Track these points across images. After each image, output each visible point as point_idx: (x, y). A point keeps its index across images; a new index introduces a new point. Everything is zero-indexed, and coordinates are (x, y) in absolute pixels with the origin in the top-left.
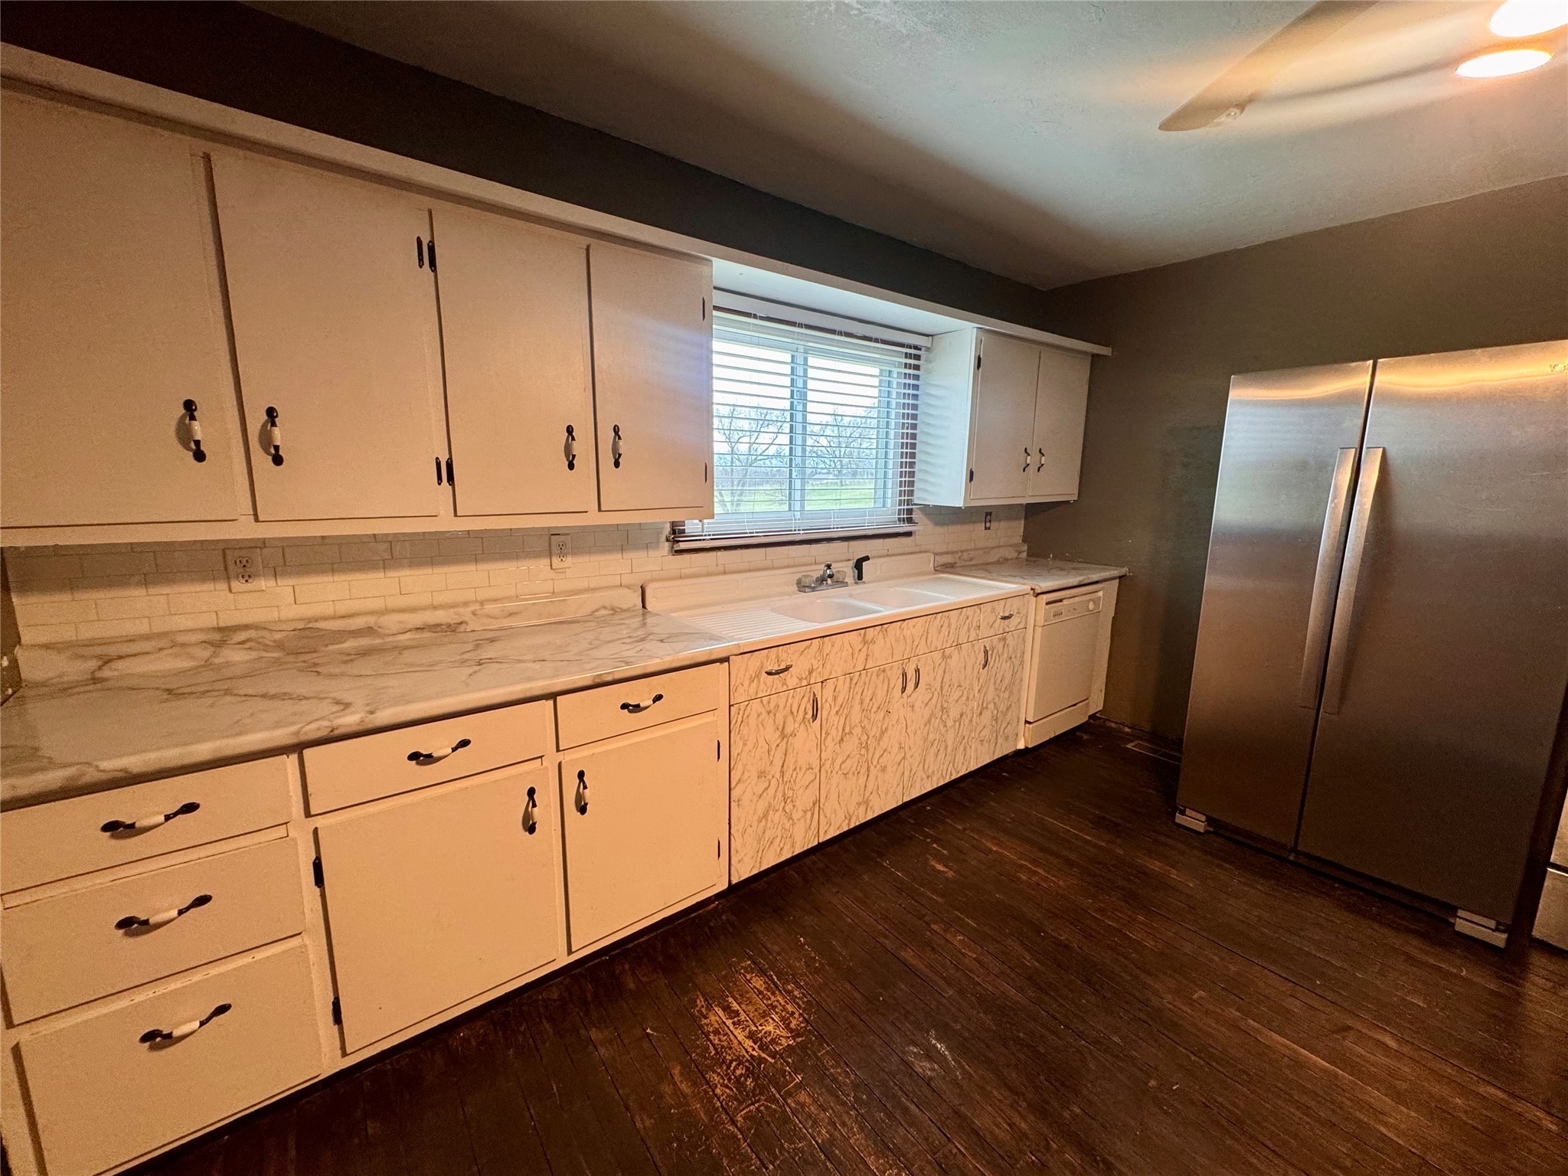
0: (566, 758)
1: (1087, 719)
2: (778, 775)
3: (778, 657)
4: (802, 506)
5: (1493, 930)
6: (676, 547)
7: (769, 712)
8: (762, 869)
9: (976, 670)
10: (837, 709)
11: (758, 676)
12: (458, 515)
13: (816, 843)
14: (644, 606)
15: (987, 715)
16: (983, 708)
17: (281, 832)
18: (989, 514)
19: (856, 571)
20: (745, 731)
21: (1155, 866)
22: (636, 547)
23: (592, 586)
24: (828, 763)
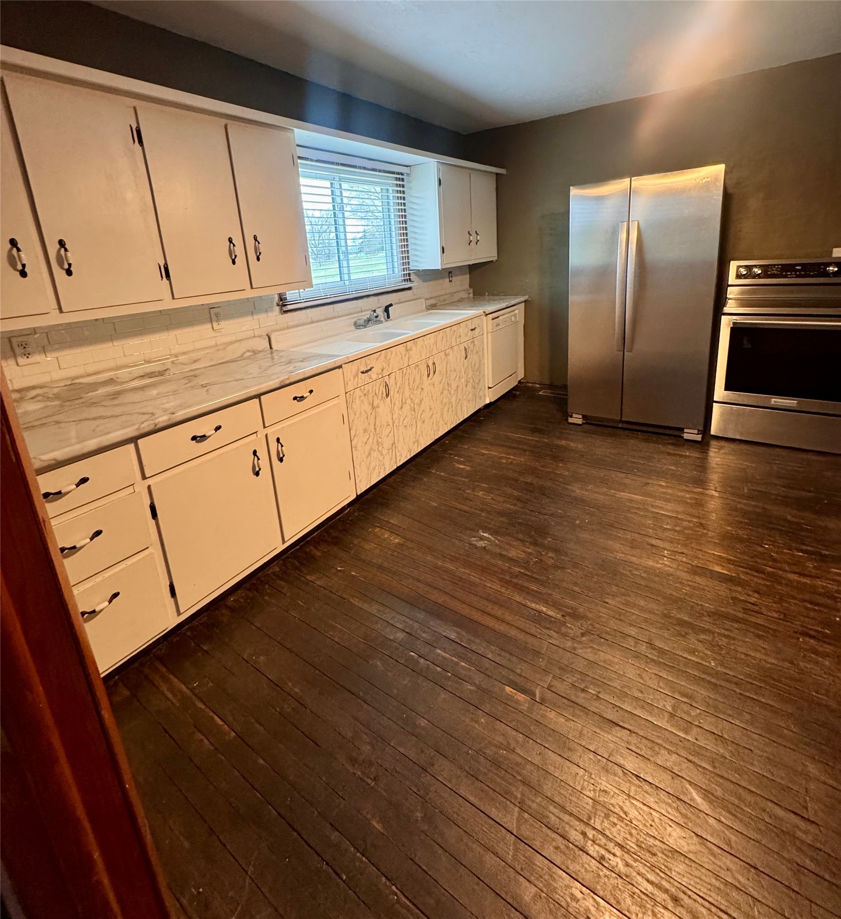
0: (269, 431)
1: (516, 383)
2: (373, 431)
3: (366, 363)
4: (349, 277)
5: (697, 434)
6: (285, 309)
7: (365, 395)
8: (372, 485)
9: (462, 361)
10: (397, 389)
11: (357, 375)
12: (176, 298)
13: (396, 467)
14: (271, 348)
15: (470, 386)
16: (467, 382)
17: (131, 490)
18: (450, 272)
19: (386, 314)
20: (354, 406)
21: (563, 443)
22: (260, 312)
23: (239, 338)
24: (397, 421)
